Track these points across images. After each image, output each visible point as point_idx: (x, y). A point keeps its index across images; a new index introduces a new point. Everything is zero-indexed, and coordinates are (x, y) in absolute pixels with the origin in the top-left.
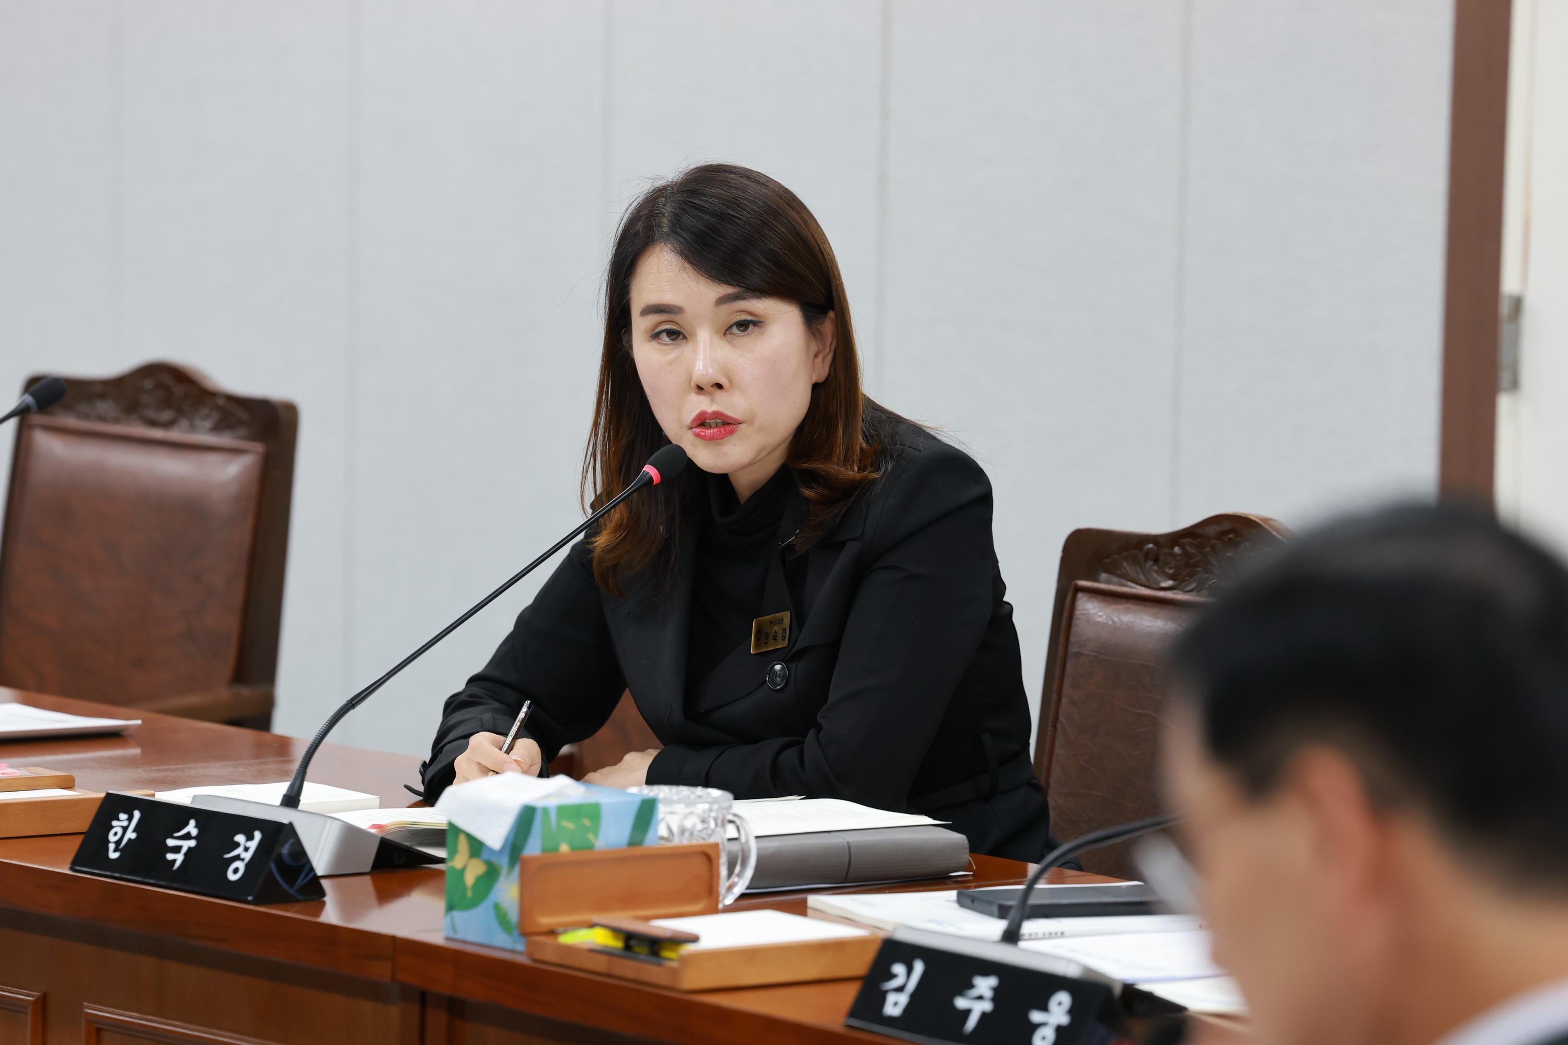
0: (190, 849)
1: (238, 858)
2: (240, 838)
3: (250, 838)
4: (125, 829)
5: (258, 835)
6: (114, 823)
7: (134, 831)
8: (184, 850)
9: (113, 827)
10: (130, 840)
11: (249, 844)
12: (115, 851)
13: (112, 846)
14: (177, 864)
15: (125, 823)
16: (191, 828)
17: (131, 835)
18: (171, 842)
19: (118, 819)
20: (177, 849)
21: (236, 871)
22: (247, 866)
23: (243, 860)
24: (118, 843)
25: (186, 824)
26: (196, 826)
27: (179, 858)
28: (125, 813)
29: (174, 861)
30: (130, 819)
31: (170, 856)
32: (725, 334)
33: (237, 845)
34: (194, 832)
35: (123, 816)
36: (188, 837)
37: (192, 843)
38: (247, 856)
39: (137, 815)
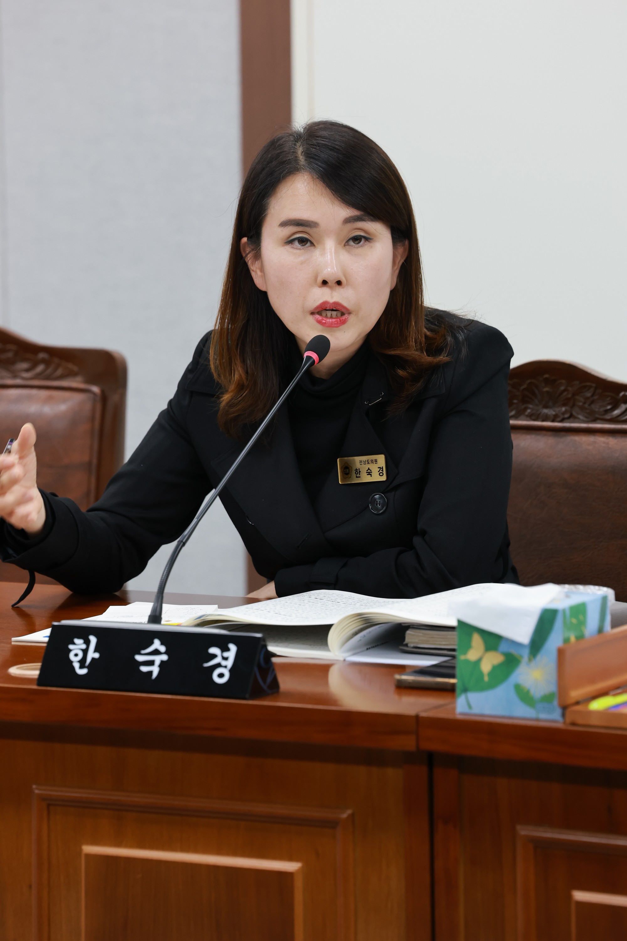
0: (162, 663)
1: (219, 665)
2: (214, 650)
3: (225, 649)
4: (85, 652)
5: (233, 648)
6: (71, 647)
7: (96, 651)
8: (157, 663)
9: (70, 651)
10: (93, 659)
11: (226, 654)
12: (82, 667)
13: (76, 665)
14: (155, 675)
15: (84, 647)
16: (157, 644)
17: (92, 655)
18: (139, 658)
19: (74, 643)
20: (151, 663)
21: (221, 675)
22: (231, 671)
23: (226, 667)
24: (82, 663)
25: (152, 643)
26: (162, 644)
27: (155, 670)
28: (79, 638)
29: (151, 673)
30: (87, 642)
31: (144, 669)
32: (345, 245)
33: (214, 656)
34: (163, 649)
35: (77, 641)
36: (156, 652)
37: (165, 658)
38: (229, 663)
39: (93, 640)
